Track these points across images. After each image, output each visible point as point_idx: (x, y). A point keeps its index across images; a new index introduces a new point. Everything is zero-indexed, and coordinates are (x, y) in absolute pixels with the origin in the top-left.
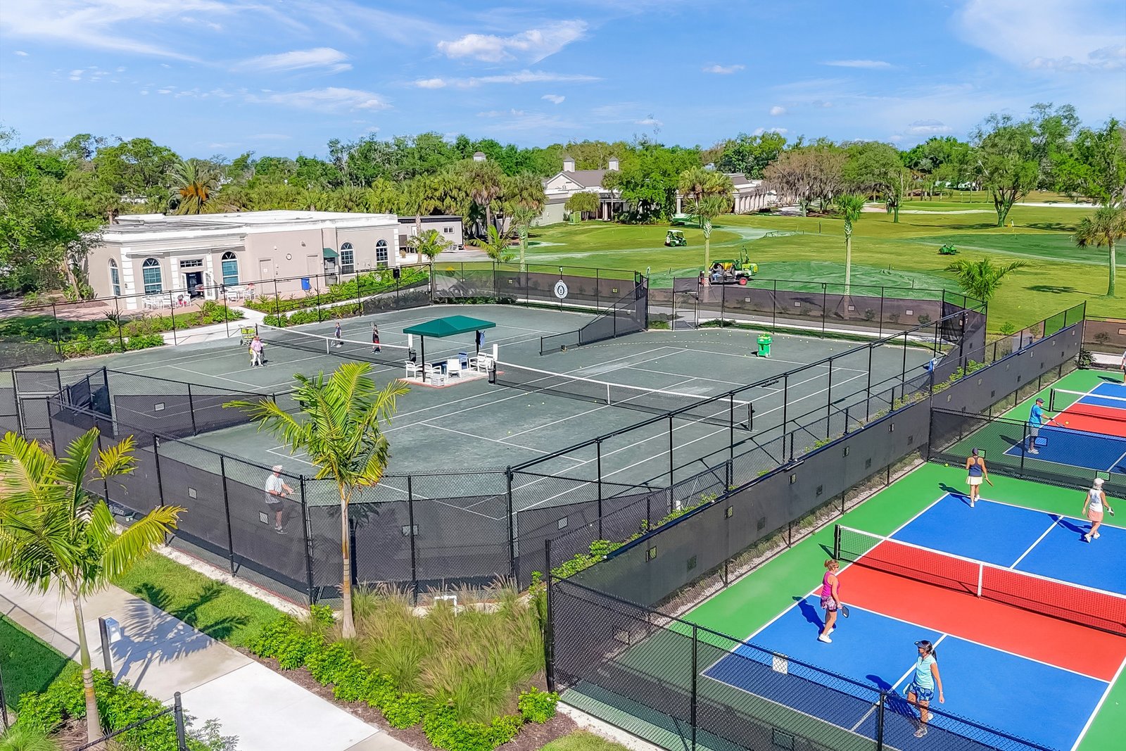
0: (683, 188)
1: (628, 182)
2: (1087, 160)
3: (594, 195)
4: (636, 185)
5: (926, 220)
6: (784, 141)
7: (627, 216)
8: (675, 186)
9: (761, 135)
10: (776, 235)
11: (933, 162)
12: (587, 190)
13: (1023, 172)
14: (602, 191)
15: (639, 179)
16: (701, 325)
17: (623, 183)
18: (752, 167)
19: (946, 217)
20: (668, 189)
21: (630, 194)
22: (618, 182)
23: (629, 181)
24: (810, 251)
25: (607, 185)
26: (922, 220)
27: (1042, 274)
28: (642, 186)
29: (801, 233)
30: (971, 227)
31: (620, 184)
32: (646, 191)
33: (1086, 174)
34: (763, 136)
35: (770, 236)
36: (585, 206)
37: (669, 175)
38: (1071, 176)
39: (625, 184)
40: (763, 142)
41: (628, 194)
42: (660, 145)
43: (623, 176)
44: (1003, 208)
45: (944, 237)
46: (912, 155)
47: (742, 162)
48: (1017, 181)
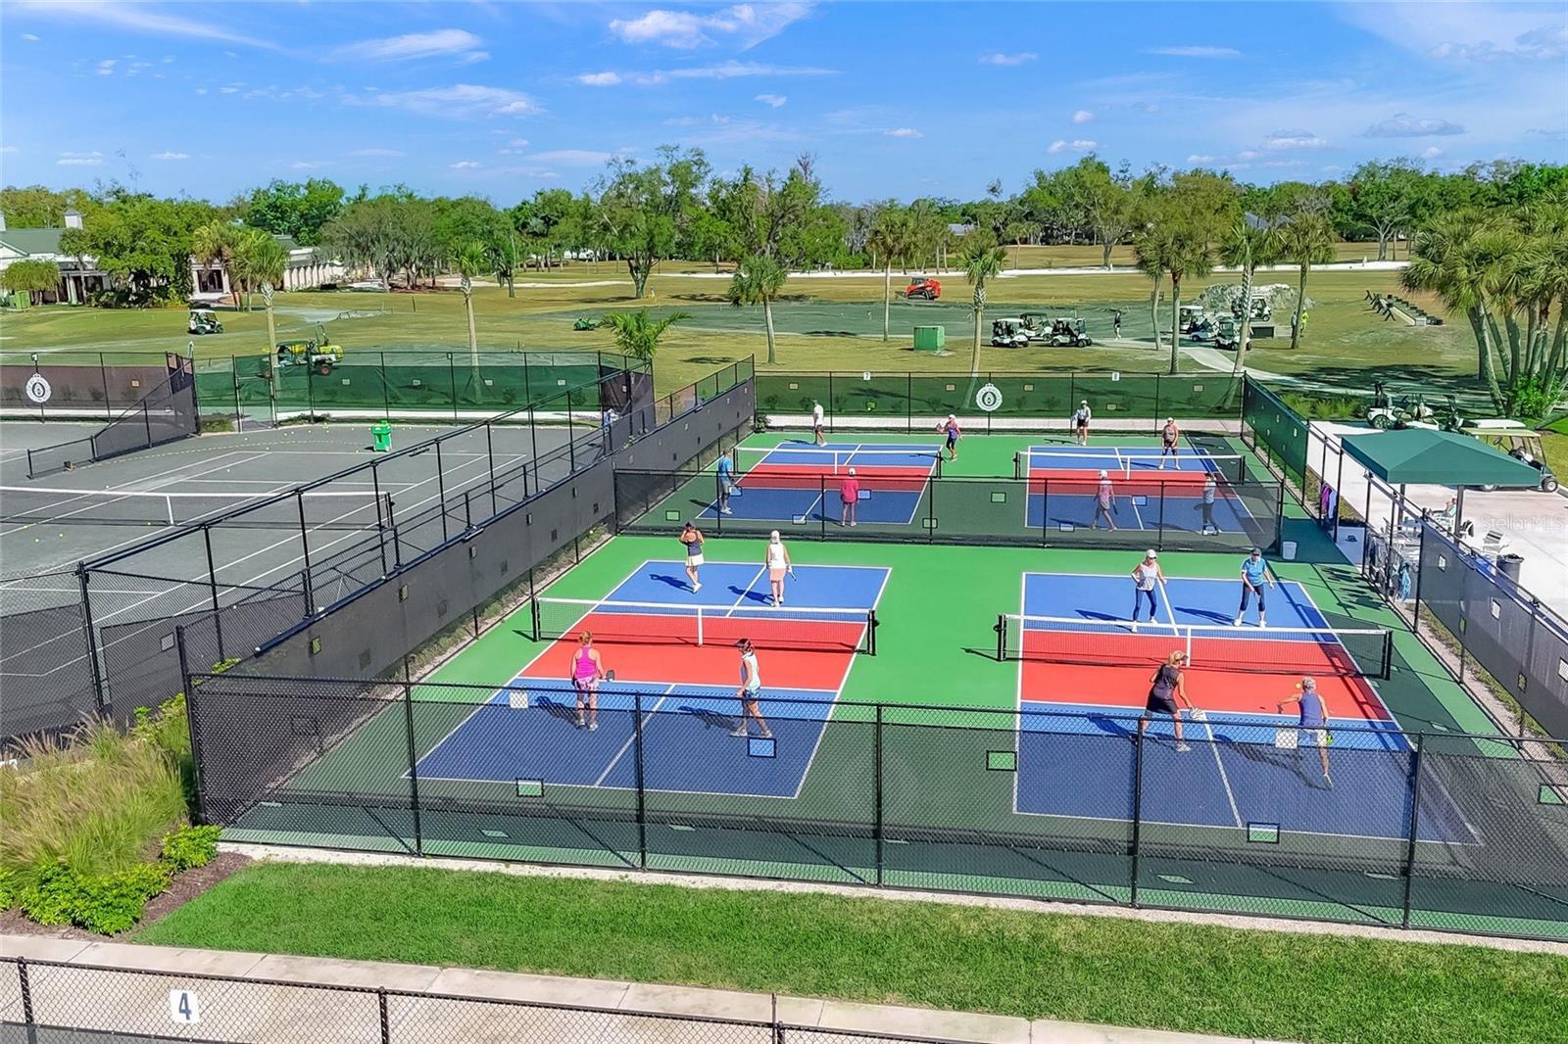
0: (202, 251)
1: (108, 244)
2: (725, 214)
3: (49, 265)
4: (122, 248)
5: (549, 294)
6: (340, 192)
7: (113, 297)
8: (188, 250)
9: (305, 184)
10: (353, 315)
11: (546, 222)
12: (34, 257)
13: (657, 228)
14: (61, 259)
15: (126, 239)
16: (281, 423)
17: (98, 247)
18: (299, 228)
19: (573, 290)
20: (177, 255)
21: (112, 262)
22: (90, 244)
23: (109, 242)
24: (406, 333)
25: (70, 249)
26: (544, 294)
27: (697, 345)
28: (133, 250)
29: (389, 313)
30: (606, 300)
31: (93, 247)
32: (141, 257)
33: (726, 232)
34: (309, 184)
35: (346, 317)
36: (34, 282)
37: (175, 233)
38: (711, 234)
39: (102, 246)
40: (310, 192)
41: (110, 262)
42: (144, 195)
43: (97, 235)
44: (639, 275)
45: (578, 311)
46: (517, 214)
47: (283, 220)
48: (651, 240)
